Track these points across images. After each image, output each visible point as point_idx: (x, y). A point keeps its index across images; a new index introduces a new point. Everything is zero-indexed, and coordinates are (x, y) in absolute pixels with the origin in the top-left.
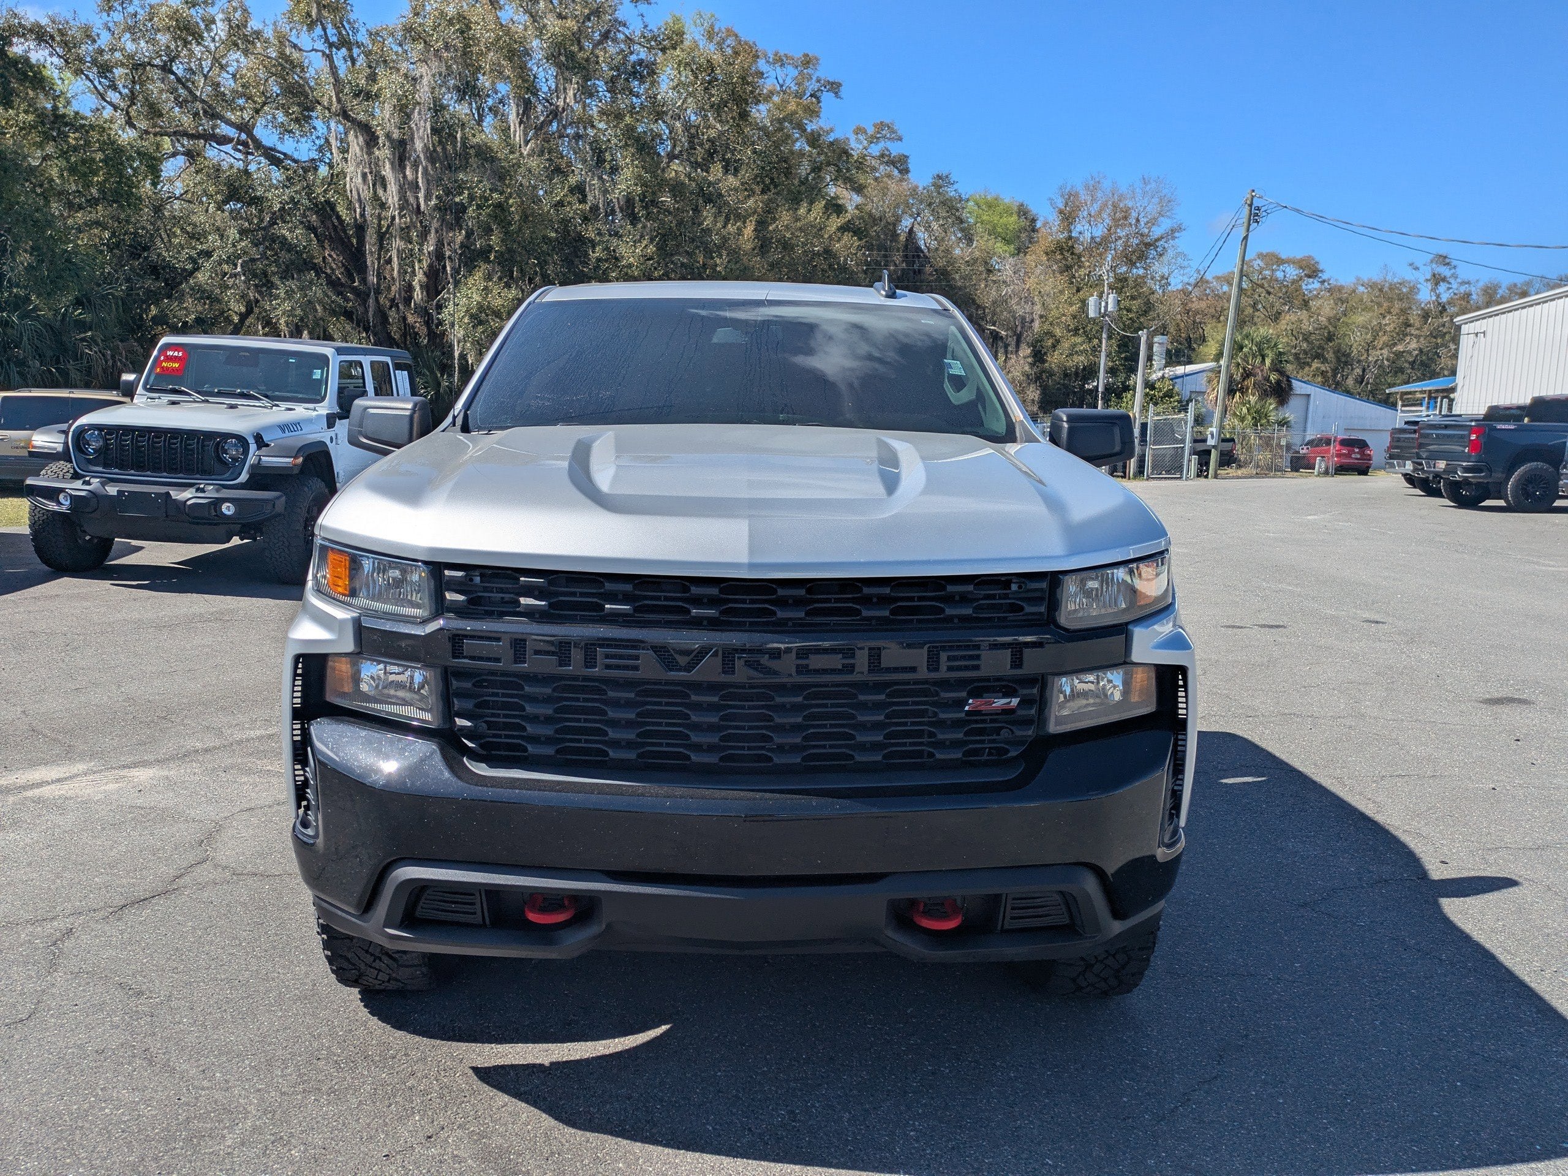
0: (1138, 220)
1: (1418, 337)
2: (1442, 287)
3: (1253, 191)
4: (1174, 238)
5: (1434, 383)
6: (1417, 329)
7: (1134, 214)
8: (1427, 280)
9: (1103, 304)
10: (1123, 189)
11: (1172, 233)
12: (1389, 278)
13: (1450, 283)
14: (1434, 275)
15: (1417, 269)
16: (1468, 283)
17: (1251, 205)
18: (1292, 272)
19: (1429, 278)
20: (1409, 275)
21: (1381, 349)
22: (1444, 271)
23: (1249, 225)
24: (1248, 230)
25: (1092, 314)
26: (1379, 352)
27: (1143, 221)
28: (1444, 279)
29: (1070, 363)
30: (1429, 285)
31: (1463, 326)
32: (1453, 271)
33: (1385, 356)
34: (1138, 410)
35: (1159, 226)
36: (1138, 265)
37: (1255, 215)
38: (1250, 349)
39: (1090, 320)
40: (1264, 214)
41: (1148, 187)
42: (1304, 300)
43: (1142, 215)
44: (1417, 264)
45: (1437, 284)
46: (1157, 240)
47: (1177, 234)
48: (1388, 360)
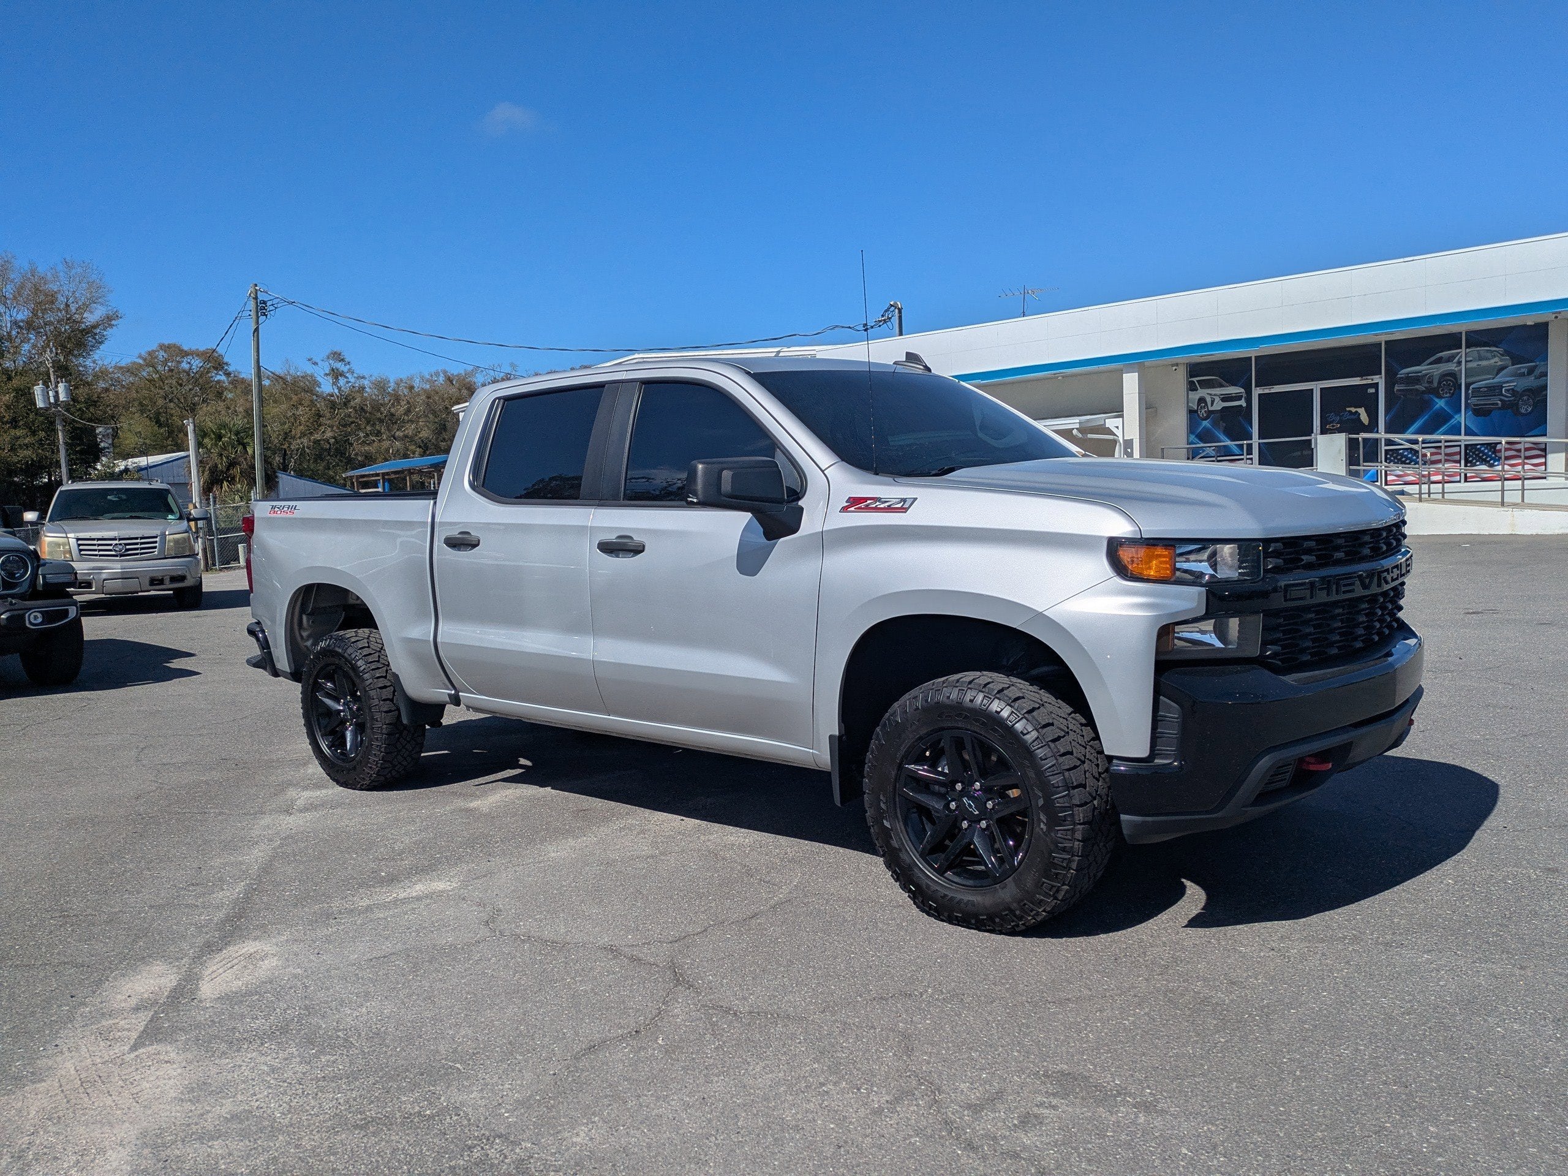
0: (67, 305)
1: (332, 427)
2: (342, 381)
3: (256, 285)
4: (111, 326)
5: (386, 466)
6: (329, 419)
7: (61, 299)
8: (326, 375)
9: (51, 393)
10: (41, 269)
11: (109, 320)
12: (292, 372)
13: (347, 378)
14: (333, 370)
15: (315, 364)
16: (363, 377)
17: (256, 298)
18: (197, 363)
19: (327, 372)
20: (309, 369)
21: (300, 438)
22: (340, 366)
23: (258, 317)
24: (257, 322)
25: (40, 404)
26: (298, 441)
27: (73, 309)
28: (342, 374)
29: (15, 459)
30: (330, 379)
31: (460, 414)
32: (348, 367)
33: (306, 445)
34: (198, 500)
35: (91, 312)
36: (76, 352)
37: (262, 308)
38: (230, 438)
39: (37, 411)
40: (272, 308)
41: (73, 271)
42: (218, 392)
43: (71, 300)
44: (315, 359)
45: (337, 378)
46: (95, 327)
47: (113, 322)
48: (308, 448)
